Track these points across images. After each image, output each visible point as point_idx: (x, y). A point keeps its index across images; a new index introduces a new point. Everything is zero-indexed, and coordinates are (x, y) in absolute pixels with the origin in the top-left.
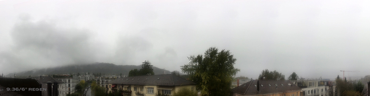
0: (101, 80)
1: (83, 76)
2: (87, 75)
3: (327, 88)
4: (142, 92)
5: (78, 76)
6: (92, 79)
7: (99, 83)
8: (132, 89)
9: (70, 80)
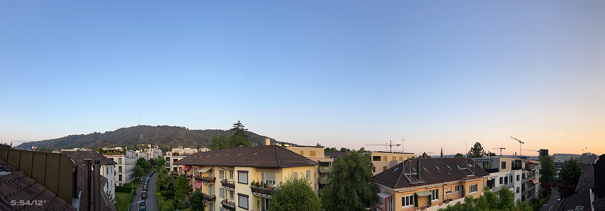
0: (172, 159)
2: (150, 150)
3: (526, 173)
5: (135, 151)
6: (157, 158)
8: (217, 174)
9: (123, 158)
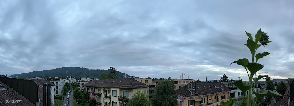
0: (81, 84)
1: (68, 79)
4: (109, 95)
5: (64, 79)
7: (79, 86)
8: (102, 92)
9: (58, 83)
